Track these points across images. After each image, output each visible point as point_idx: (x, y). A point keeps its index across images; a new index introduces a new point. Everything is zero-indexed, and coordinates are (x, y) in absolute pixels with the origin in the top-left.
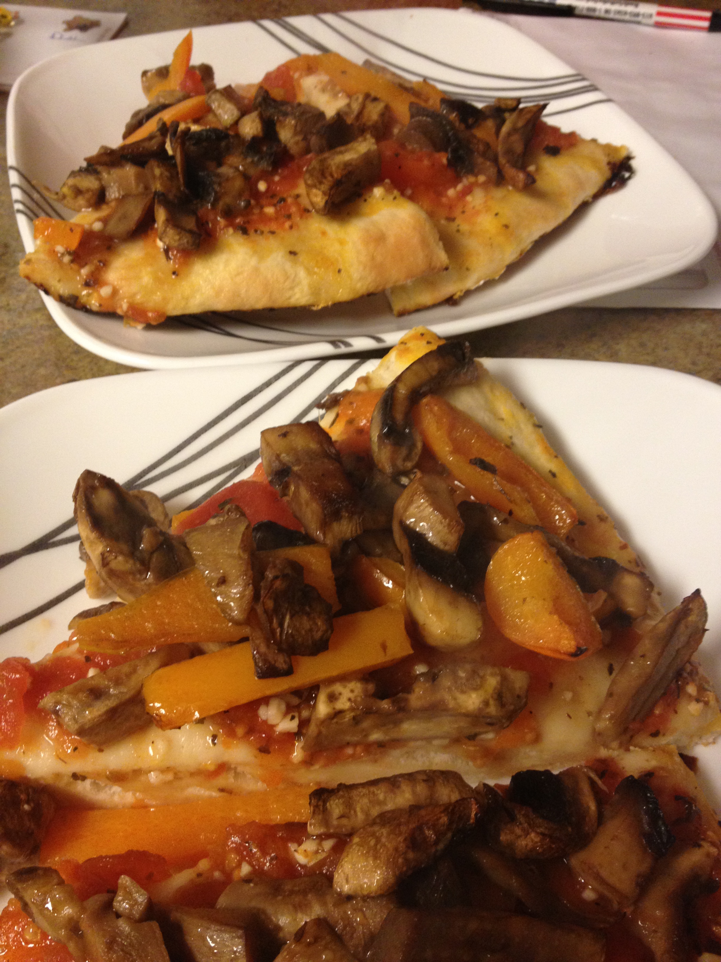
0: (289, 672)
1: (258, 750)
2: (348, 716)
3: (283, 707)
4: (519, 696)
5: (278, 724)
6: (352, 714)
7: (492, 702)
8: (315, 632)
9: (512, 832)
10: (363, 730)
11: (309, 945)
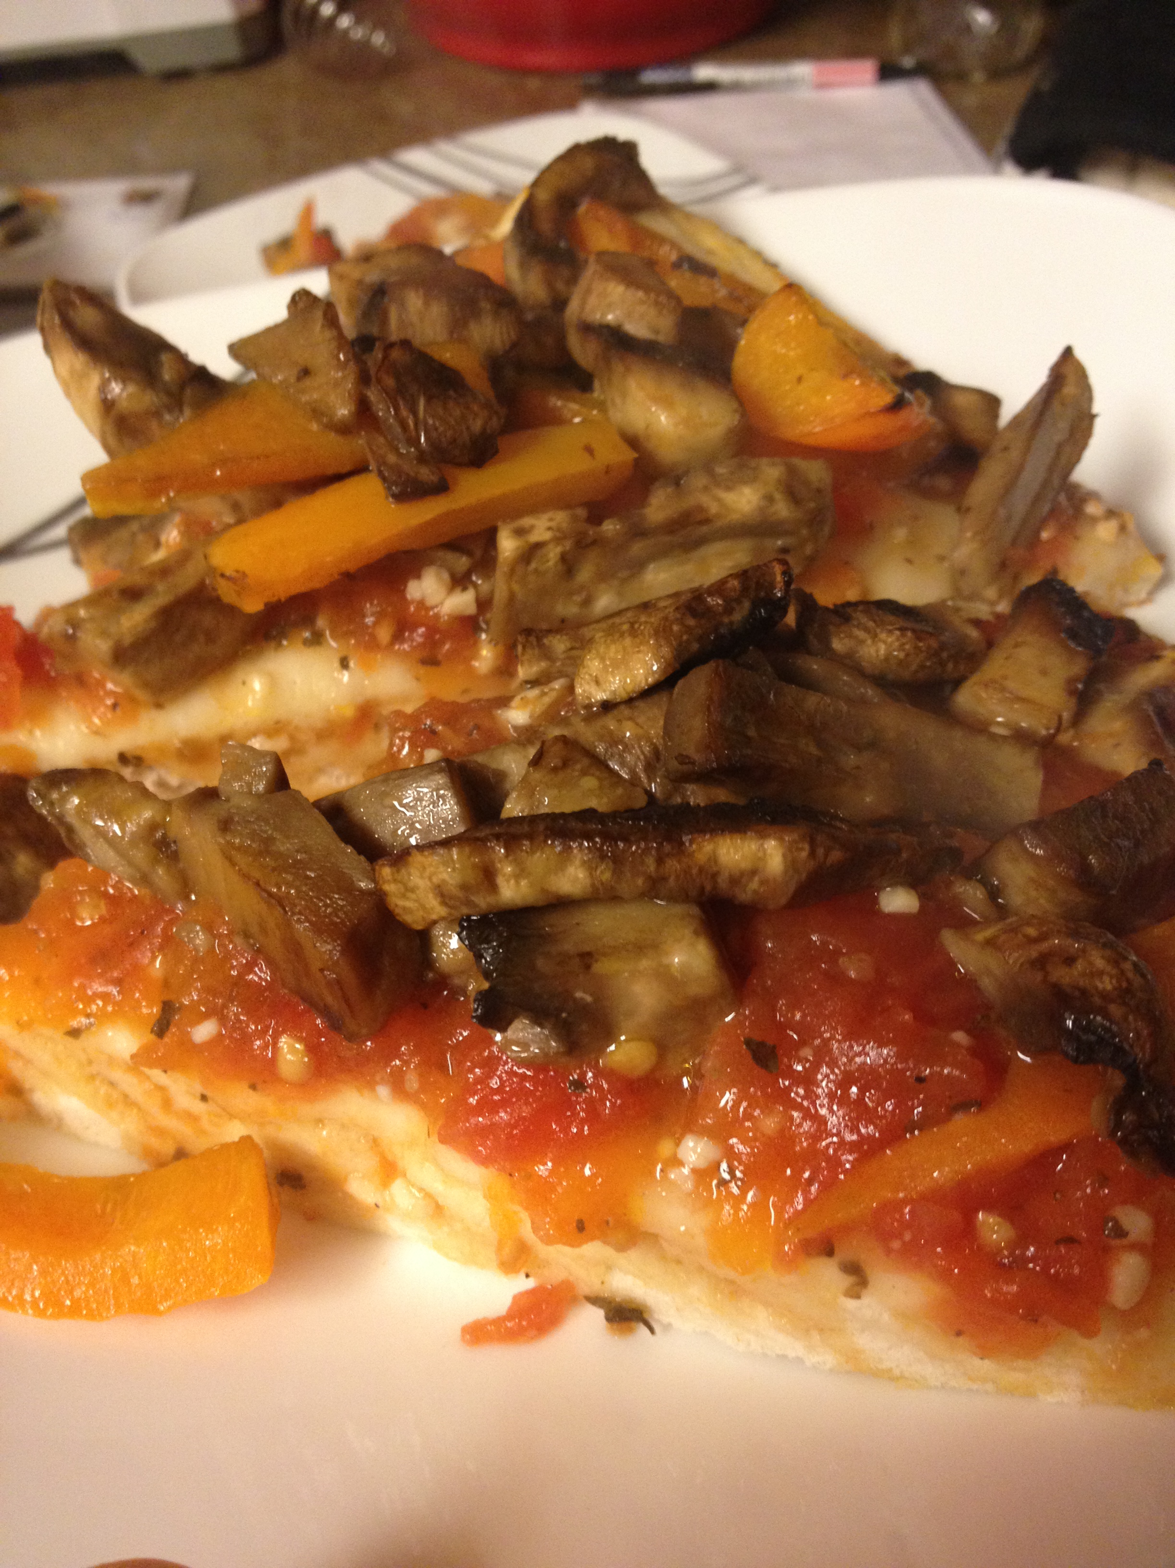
0: (441, 488)
1: (419, 664)
2: (552, 555)
3: (446, 576)
4: (819, 491)
5: (442, 603)
6: (559, 549)
7: (778, 496)
8: (471, 420)
9: (850, 636)
10: (582, 588)
11: (555, 770)
